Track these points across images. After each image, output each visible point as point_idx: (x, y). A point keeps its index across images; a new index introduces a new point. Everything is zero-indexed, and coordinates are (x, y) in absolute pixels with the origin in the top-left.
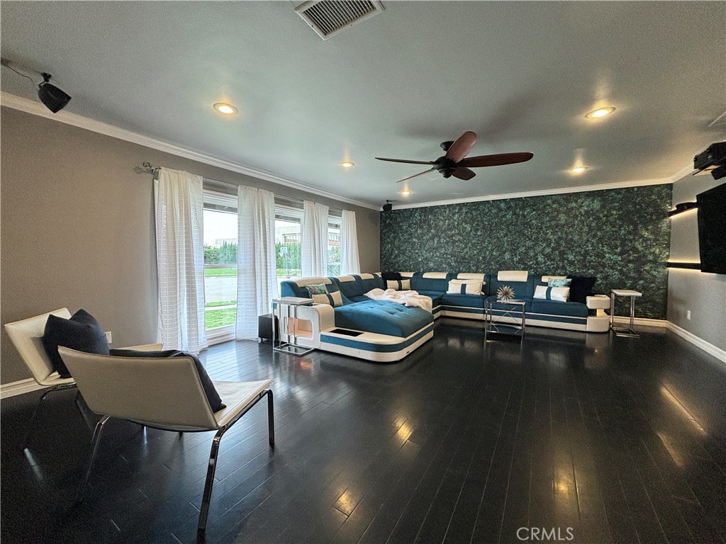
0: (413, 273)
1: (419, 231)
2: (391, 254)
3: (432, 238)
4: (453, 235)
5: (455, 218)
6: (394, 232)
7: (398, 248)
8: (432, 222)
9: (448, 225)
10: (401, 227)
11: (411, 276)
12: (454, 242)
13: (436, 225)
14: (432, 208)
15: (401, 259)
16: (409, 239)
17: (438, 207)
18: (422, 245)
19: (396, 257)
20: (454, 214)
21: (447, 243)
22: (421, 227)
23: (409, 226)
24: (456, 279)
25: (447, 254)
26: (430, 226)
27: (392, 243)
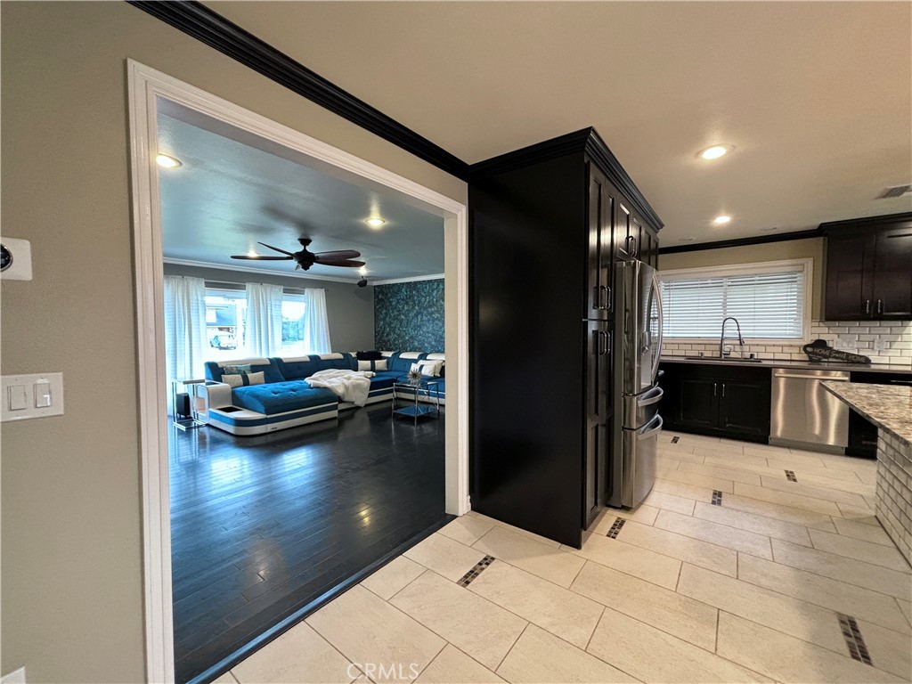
0: (392, 353)
1: (406, 308)
2: (383, 333)
3: (416, 316)
4: (433, 313)
5: (434, 294)
6: (386, 309)
7: (389, 326)
8: (415, 298)
9: (429, 302)
10: (391, 302)
11: (390, 356)
12: (434, 320)
13: (419, 302)
14: (415, 283)
15: (392, 336)
16: (398, 315)
17: (420, 282)
18: (408, 322)
19: (387, 335)
20: (433, 291)
21: (428, 320)
22: (407, 303)
23: (398, 302)
24: (426, 359)
25: (428, 332)
26: (414, 301)
27: (384, 319)
